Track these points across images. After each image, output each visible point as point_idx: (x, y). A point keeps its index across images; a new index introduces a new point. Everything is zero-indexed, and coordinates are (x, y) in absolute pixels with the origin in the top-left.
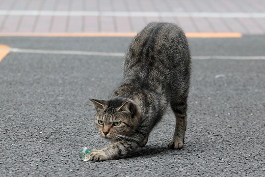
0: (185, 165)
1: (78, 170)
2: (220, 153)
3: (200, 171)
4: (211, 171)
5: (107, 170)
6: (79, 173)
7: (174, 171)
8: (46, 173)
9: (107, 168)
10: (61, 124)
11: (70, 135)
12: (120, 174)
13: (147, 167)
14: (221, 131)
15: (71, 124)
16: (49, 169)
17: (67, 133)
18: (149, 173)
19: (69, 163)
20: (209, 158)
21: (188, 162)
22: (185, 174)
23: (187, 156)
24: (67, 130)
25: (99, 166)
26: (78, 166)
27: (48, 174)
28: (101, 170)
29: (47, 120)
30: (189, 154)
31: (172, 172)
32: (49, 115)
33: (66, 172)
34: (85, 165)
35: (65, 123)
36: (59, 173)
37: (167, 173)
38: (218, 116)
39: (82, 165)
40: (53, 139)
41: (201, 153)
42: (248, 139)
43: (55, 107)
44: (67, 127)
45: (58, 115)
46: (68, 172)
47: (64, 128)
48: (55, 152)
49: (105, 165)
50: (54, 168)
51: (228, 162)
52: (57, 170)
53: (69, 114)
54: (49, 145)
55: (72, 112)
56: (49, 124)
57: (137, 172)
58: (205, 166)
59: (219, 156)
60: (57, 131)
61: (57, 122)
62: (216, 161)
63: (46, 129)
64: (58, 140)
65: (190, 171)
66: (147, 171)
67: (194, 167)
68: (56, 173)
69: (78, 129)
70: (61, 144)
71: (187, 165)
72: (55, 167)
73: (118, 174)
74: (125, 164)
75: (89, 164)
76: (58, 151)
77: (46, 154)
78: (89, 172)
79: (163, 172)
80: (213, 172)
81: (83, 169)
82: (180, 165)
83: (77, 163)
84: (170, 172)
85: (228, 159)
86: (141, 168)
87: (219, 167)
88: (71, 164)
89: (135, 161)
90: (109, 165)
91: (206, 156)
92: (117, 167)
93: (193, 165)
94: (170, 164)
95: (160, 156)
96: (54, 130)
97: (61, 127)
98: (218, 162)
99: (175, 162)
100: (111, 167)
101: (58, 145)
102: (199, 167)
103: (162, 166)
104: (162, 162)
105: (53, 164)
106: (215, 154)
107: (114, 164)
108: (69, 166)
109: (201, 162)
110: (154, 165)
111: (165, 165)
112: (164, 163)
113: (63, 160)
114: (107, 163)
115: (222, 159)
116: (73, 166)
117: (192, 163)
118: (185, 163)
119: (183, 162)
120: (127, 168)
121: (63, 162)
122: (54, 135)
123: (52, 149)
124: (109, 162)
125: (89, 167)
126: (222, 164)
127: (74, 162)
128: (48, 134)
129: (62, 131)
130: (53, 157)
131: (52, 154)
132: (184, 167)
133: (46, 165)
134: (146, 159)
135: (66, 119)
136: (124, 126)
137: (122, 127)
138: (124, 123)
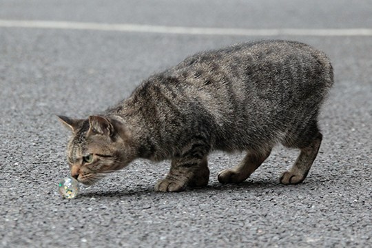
0: (253, 218)
1: (82, 227)
2: (309, 197)
3: (279, 227)
4: (296, 228)
5: (130, 228)
6: (85, 233)
7: (237, 227)
8: (31, 233)
9: (129, 223)
10: (48, 149)
11: (64, 167)
12: (150, 234)
13: (193, 221)
16: (36, 226)
17: (59, 165)
18: (198, 231)
19: (67, 215)
20: (292, 205)
21: (257, 212)
22: (254, 232)
23: (256, 202)
24: (59, 160)
25: (115, 220)
26: (82, 221)
27: (34, 235)
28: (120, 228)
29: (24, 142)
30: (259, 198)
31: (234, 229)
32: (27, 134)
33: (63, 231)
34: (93, 219)
35: (54, 147)
36: (52, 233)
37: (226, 232)
39: (88, 218)
40: (36, 175)
41: (277, 198)
42: (350, 172)
43: (35, 120)
44: (58, 154)
45: (41, 133)
46: (67, 231)
47: (53, 157)
48: (42, 197)
49: (126, 219)
50: (45, 225)
51: (322, 211)
52: (48, 229)
53: (58, 133)
54: (31, 185)
56: (28, 149)
57: (178, 230)
58: (286, 219)
59: (306, 200)
60: (42, 161)
61: (41, 146)
62: (303, 210)
63: (24, 158)
64: (44, 176)
65: (263, 227)
66: (194, 228)
67: (268, 220)
68: (48, 233)
70: (50, 183)
71: (257, 218)
72: (45, 222)
73: (147, 235)
74: (157, 217)
75: (100, 217)
76: (47, 196)
77: (28, 200)
78: (101, 231)
79: (220, 230)
80: (300, 229)
81: (91, 225)
82: (246, 217)
83: (80, 215)
84: (231, 229)
85: (321, 206)
86: (184, 223)
87: (309, 220)
88: (71, 218)
89: (174, 211)
90: (133, 219)
91: (287, 202)
92: (145, 222)
93: (268, 217)
94: (229, 216)
95: (213, 202)
96: (36, 159)
97: (48, 154)
98: (307, 212)
99: (238, 213)
100: (136, 222)
101: (46, 186)
102: (276, 220)
103: (218, 220)
104: (217, 213)
105: (42, 217)
106: (300, 197)
107: (140, 217)
108: (68, 222)
109: (279, 212)
110: (204, 218)
111: (222, 218)
112: (220, 214)
113: (56, 210)
114: (129, 216)
115: (313, 207)
116: (75, 220)
117: (264, 213)
118: (254, 214)
119: (251, 212)
120: (162, 223)
121: (56, 214)
122: (37, 168)
123: (37, 192)
124: (132, 213)
125: (101, 222)
126: (313, 214)
127: (74, 213)
128: (27, 166)
129: (51, 161)
130: (40, 206)
131: (38, 200)
132: (253, 220)
133: (31, 220)
134: (190, 208)
135: (55, 140)
136: (98, 160)
137: (94, 163)
138: (97, 154)
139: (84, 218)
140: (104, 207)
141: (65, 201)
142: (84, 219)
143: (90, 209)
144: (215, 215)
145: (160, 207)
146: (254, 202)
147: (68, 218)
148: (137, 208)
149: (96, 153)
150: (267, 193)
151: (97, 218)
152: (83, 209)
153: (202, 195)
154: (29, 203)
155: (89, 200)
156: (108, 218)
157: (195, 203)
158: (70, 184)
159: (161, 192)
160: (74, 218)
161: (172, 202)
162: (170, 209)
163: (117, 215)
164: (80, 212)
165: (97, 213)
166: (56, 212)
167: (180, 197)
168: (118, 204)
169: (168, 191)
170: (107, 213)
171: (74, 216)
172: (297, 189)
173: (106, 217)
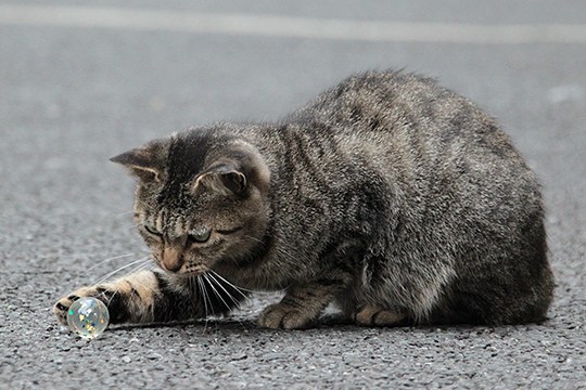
0: (448, 379)
2: (562, 342)
9: (201, 386)
10: (56, 246)
13: (328, 384)
14: (567, 271)
15: (87, 247)
17: (74, 276)
19: (81, 370)
20: (527, 356)
21: (457, 368)
23: (457, 350)
24: (76, 267)
25: (175, 380)
26: (109, 381)
29: (11, 235)
30: (461, 343)
32: (17, 218)
34: (130, 378)
35: (68, 243)
38: (559, 223)
39: (121, 376)
40: (28, 296)
41: (499, 342)
43: (37, 193)
44: (76, 256)
45: (45, 218)
47: (65, 261)
48: (36, 336)
49: (195, 378)
51: (585, 368)
53: (80, 218)
54: (17, 314)
55: (89, 209)
56: (19, 247)
58: (512, 383)
59: (556, 349)
60: (42, 270)
61: (43, 241)
62: (548, 366)
63: (8, 263)
64: (44, 297)
67: (477, 385)
69: (110, 264)
71: (455, 380)
72: (36, 383)
74: (257, 375)
75: (145, 373)
76: (46, 334)
77: (7, 342)
82: (433, 376)
83: (106, 370)
87: (558, 385)
88: (88, 374)
89: (291, 365)
90: (209, 378)
91: (517, 350)
92: (232, 383)
93: (476, 379)
94: (400, 376)
95: (370, 348)
96: (31, 266)
97: (54, 255)
98: (555, 370)
99: (417, 369)
100: (214, 385)
101: (45, 315)
102: (493, 384)
103: (377, 382)
104: (375, 370)
105: (32, 373)
106: (544, 343)
107: (223, 376)
108: (81, 382)
109: (501, 369)
110: (351, 378)
111: (385, 378)
112: (383, 370)
113: (60, 361)
114: (202, 373)
115: (569, 360)
116: (95, 379)
117: (469, 371)
118: (450, 372)
119: (443, 368)
120: (265, 387)
121: (60, 367)
122: (32, 282)
123: (26, 326)
124: (208, 368)
125: (145, 384)
126: (566, 374)
127: (95, 367)
128: (13, 278)
129: (59, 269)
130: (30, 351)
131: (27, 341)
132: (447, 384)
133: (9, 377)
134: (323, 360)
135: (71, 231)
136: (222, 241)
137: (214, 245)
138: (219, 232)
139: (114, 374)
140: (156, 355)
141: (79, 343)
142: (114, 378)
143: (127, 359)
144: (373, 373)
145: (265, 357)
146: (451, 349)
147: (82, 374)
148: (219, 357)
149: (218, 228)
150: (479, 333)
151: (139, 376)
152: (114, 358)
153: (351, 335)
154: (9, 346)
155: (126, 342)
156: (161, 376)
157: (335, 350)
158: (90, 311)
159: (269, 330)
160: (95, 374)
161: (289, 349)
162: (284, 361)
163: (179, 371)
164: (107, 365)
165: (141, 366)
166: (59, 364)
167: (307, 339)
168: (182, 350)
169: (281, 327)
170: (160, 366)
171: (95, 370)
172: (541, 327)
173: (156, 373)
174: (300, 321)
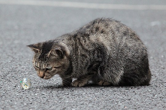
0: (123, 100)
1: (31, 104)
2: (154, 91)
3: (136, 105)
4: (145, 106)
5: (56, 104)
6: (32, 107)
7: (114, 105)
8: (4, 106)
9: (56, 102)
11: (25, 73)
12: (67, 108)
13: (90, 101)
14: (155, 71)
15: (25, 64)
16: (6, 103)
17: (22, 72)
18: (92, 107)
19: (24, 97)
20: (145, 94)
21: (126, 97)
22: (123, 108)
23: (125, 93)
24: (22, 70)
25: (49, 100)
26: (31, 100)
27: (5, 107)
28: (51, 104)
29: (5, 61)
30: (127, 91)
31: (112, 106)
32: (7, 57)
33: (21, 106)
34: (37, 100)
35: (20, 63)
36: (14, 106)
37: (108, 107)
39: (34, 99)
40: (9, 77)
41: (137, 90)
43: (12, 50)
44: (22, 67)
45: (14, 56)
46: (22, 105)
47: (19, 68)
48: (12, 88)
49: (55, 100)
50: (11, 102)
51: (160, 98)
52: (13, 104)
53: (23, 56)
54: (6, 82)
55: (26, 54)
56: (7, 64)
57: (82, 106)
58: (140, 102)
59: (152, 92)
60: (13, 70)
61: (14, 63)
62: (150, 97)
63: (4, 68)
64: (14, 78)
65: (128, 105)
66: (90, 105)
67: (131, 102)
68: (12, 106)
70: (16, 81)
71: (125, 101)
72: (11, 101)
73: (65, 108)
74: (71, 99)
75: (41, 98)
76: (14, 88)
77: (4, 90)
78: (41, 105)
79: (104, 106)
80: (147, 107)
81: (36, 103)
82: (119, 100)
83: (30, 97)
84: (110, 106)
85: (160, 95)
86: (85, 102)
87: (153, 102)
88: (26, 99)
89: (81, 96)
90: (58, 100)
91: (142, 93)
92: (65, 101)
93: (131, 100)
94: (110, 99)
95: (102, 92)
96: (10, 69)
97: (16, 67)
98: (152, 98)
99: (115, 98)
100: (60, 102)
101: (14, 83)
102: (135, 102)
103: (104, 101)
104: (103, 98)
105: (10, 98)
106: (149, 91)
107: (62, 99)
108: (24, 101)
109: (138, 98)
110: (97, 100)
111: (106, 100)
112: (106, 98)
113: (18, 95)
114: (56, 98)
115: (156, 95)
116: (27, 100)
117: (129, 98)
118: (124, 98)
119: (122, 97)
120: (74, 102)
121: (18, 97)
122: (10, 74)
123: (9, 86)
124: (58, 97)
125: (41, 101)
126: (155, 99)
127: (27, 97)
128: (5, 73)
129: (18, 70)
130: (10, 92)
131: (9, 90)
132: (123, 102)
133: (4, 99)
134: (89, 95)
135: (21, 60)
138: (55, 67)
139: (32, 99)
140: (44, 93)
141: (23, 90)
142: (32, 100)
143: (36, 95)
144: (103, 99)
145: (74, 94)
146: (124, 92)
147: (24, 99)
148: (61, 94)
150: (132, 88)
151: (39, 99)
152: (32, 94)
153: (97, 88)
154: (4, 91)
155: (36, 90)
156: (45, 99)
157: (92, 92)
158: (26, 82)
160: (27, 99)
161: (80, 92)
162: (78, 95)
163: (50, 98)
164: (31, 96)
165: (40, 97)
166: (18, 96)
167: (85, 89)
168: (51, 92)
169: (78, 86)
170: (45, 96)
171: (27, 98)
172: (148, 87)
173: (44, 98)
174: (83, 85)
